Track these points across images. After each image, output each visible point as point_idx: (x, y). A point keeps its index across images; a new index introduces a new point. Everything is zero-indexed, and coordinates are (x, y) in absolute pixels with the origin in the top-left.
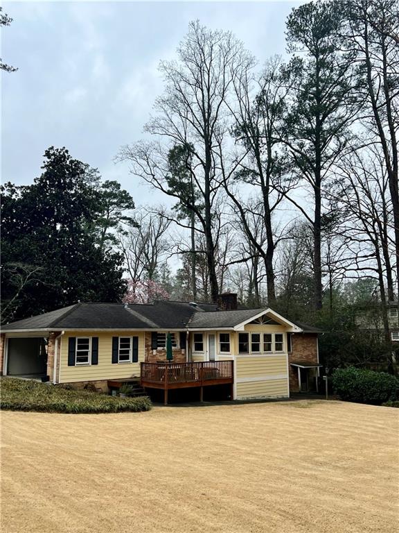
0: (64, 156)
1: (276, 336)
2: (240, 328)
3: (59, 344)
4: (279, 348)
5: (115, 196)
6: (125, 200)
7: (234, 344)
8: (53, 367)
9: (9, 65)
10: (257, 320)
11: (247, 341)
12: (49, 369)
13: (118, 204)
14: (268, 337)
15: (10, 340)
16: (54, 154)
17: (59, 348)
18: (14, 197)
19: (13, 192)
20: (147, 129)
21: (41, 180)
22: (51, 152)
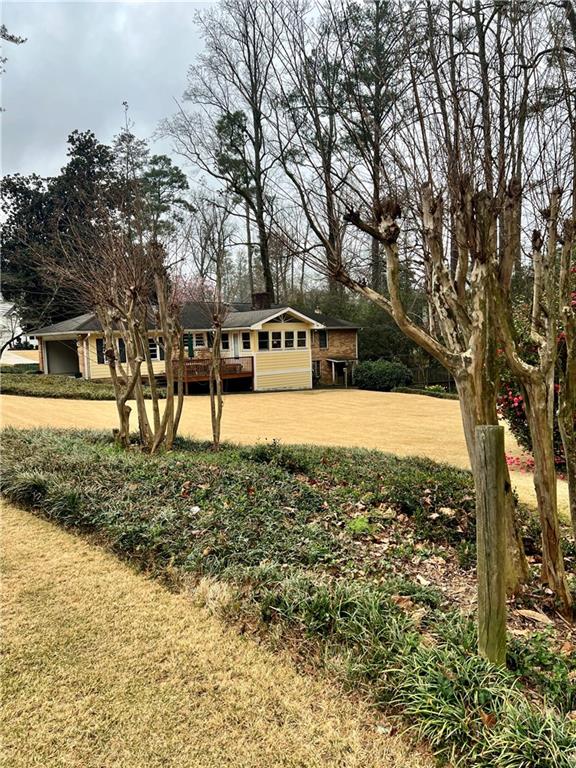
0: (90, 141)
1: (299, 333)
2: (258, 327)
3: (87, 344)
4: (302, 344)
5: (165, 175)
6: (179, 179)
7: (254, 342)
8: (84, 365)
9: (17, 36)
10: (277, 318)
11: (267, 338)
12: (80, 366)
13: (170, 184)
14: (289, 335)
15: (47, 342)
16: (78, 139)
17: (87, 348)
18: (40, 191)
19: (39, 184)
20: (188, 96)
21: (68, 169)
22: (75, 137)
